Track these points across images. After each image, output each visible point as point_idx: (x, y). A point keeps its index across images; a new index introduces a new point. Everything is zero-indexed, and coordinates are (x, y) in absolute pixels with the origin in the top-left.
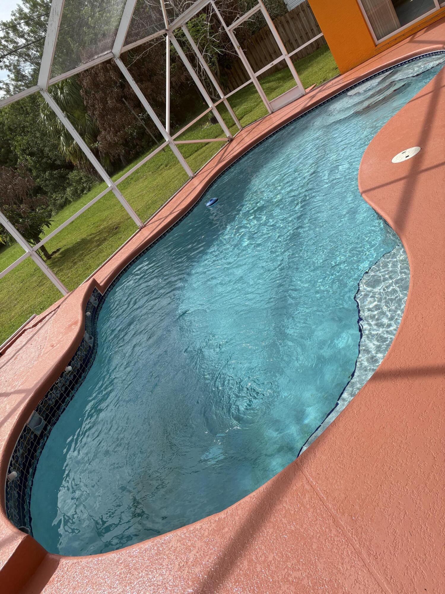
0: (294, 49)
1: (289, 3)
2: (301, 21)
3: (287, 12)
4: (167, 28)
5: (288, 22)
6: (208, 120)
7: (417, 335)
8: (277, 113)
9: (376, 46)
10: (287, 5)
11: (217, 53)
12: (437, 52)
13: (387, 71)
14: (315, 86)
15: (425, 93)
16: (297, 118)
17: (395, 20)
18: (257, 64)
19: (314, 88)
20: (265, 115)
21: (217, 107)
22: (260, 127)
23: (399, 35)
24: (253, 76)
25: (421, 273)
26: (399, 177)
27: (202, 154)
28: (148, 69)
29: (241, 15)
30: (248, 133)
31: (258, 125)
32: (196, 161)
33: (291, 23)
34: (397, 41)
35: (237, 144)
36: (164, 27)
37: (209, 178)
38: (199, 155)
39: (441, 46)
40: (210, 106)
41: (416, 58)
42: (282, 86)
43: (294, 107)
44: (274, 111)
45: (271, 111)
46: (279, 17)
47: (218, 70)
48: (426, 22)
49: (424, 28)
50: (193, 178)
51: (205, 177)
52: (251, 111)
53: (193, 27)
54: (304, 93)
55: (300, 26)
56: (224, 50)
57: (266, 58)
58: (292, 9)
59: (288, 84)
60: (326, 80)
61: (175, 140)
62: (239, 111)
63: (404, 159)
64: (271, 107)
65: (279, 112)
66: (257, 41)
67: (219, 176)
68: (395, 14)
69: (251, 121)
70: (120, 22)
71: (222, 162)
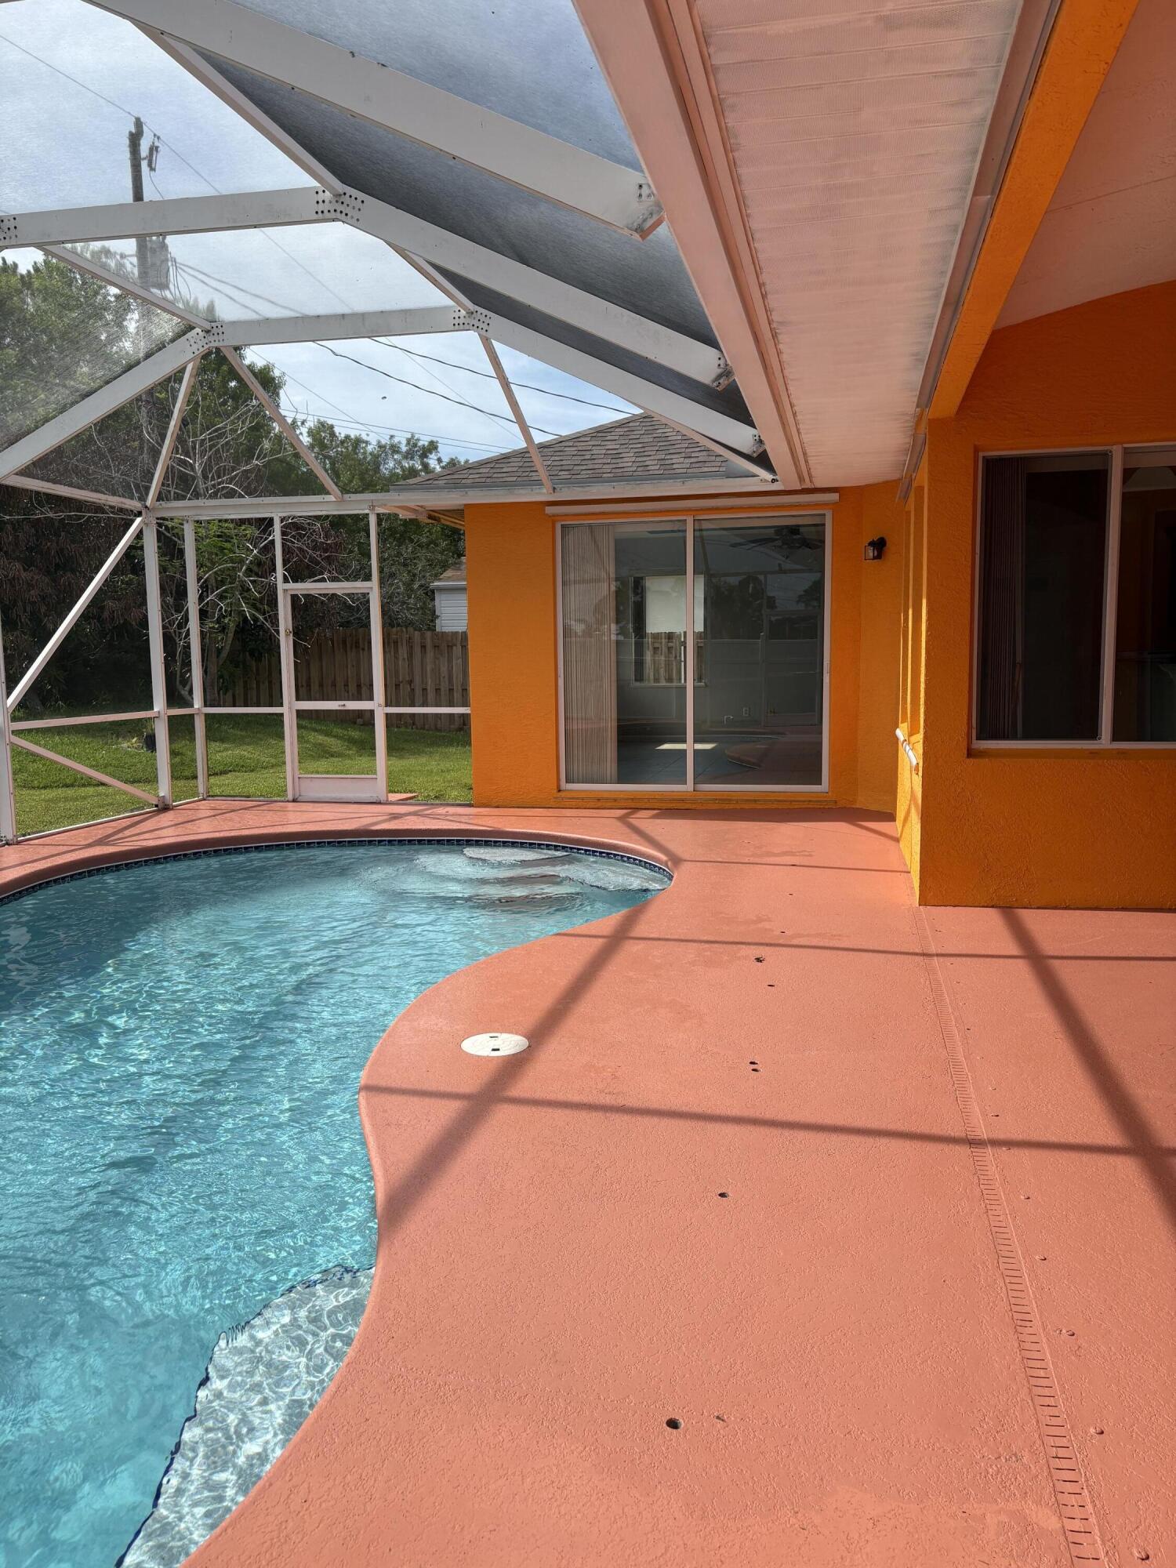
0: (413, 705)
1: (443, 617)
2: (450, 660)
3: (432, 629)
4: (148, 503)
5: (423, 647)
6: (140, 734)
7: (264, 1549)
8: (304, 807)
9: (559, 791)
10: (438, 617)
11: (242, 613)
12: (655, 866)
13: (556, 848)
14: (414, 797)
15: (593, 932)
16: (339, 842)
17: (610, 766)
18: (321, 685)
19: (409, 801)
20: (274, 796)
21: (170, 718)
22: (248, 815)
23: (606, 795)
24: (290, 703)
25: (371, 1361)
26: (455, 1090)
27: (76, 799)
28: (62, 550)
29: (334, 579)
30: (212, 813)
31: (245, 809)
32: (47, 809)
33: (430, 654)
34: (600, 803)
35: (173, 823)
36: (143, 499)
37: (49, 865)
38: (66, 799)
39: (664, 857)
40: (156, 709)
41: (615, 855)
42: (349, 757)
43: (344, 816)
44: (300, 799)
45: (294, 795)
46: (411, 629)
47: (228, 647)
48: (661, 801)
49: (654, 809)
50: (7, 844)
51: (40, 857)
52: (252, 771)
53: (219, 536)
54: (383, 799)
55: (444, 670)
56: (261, 617)
57: (346, 685)
58: (446, 629)
59: (363, 761)
60: (439, 799)
61: (15, 733)
62: (224, 754)
63: (486, 1052)
64: (297, 789)
65: (310, 807)
66: (344, 642)
67: (80, 874)
68: (615, 754)
69: (237, 791)
70: (37, 428)
71: (107, 844)
